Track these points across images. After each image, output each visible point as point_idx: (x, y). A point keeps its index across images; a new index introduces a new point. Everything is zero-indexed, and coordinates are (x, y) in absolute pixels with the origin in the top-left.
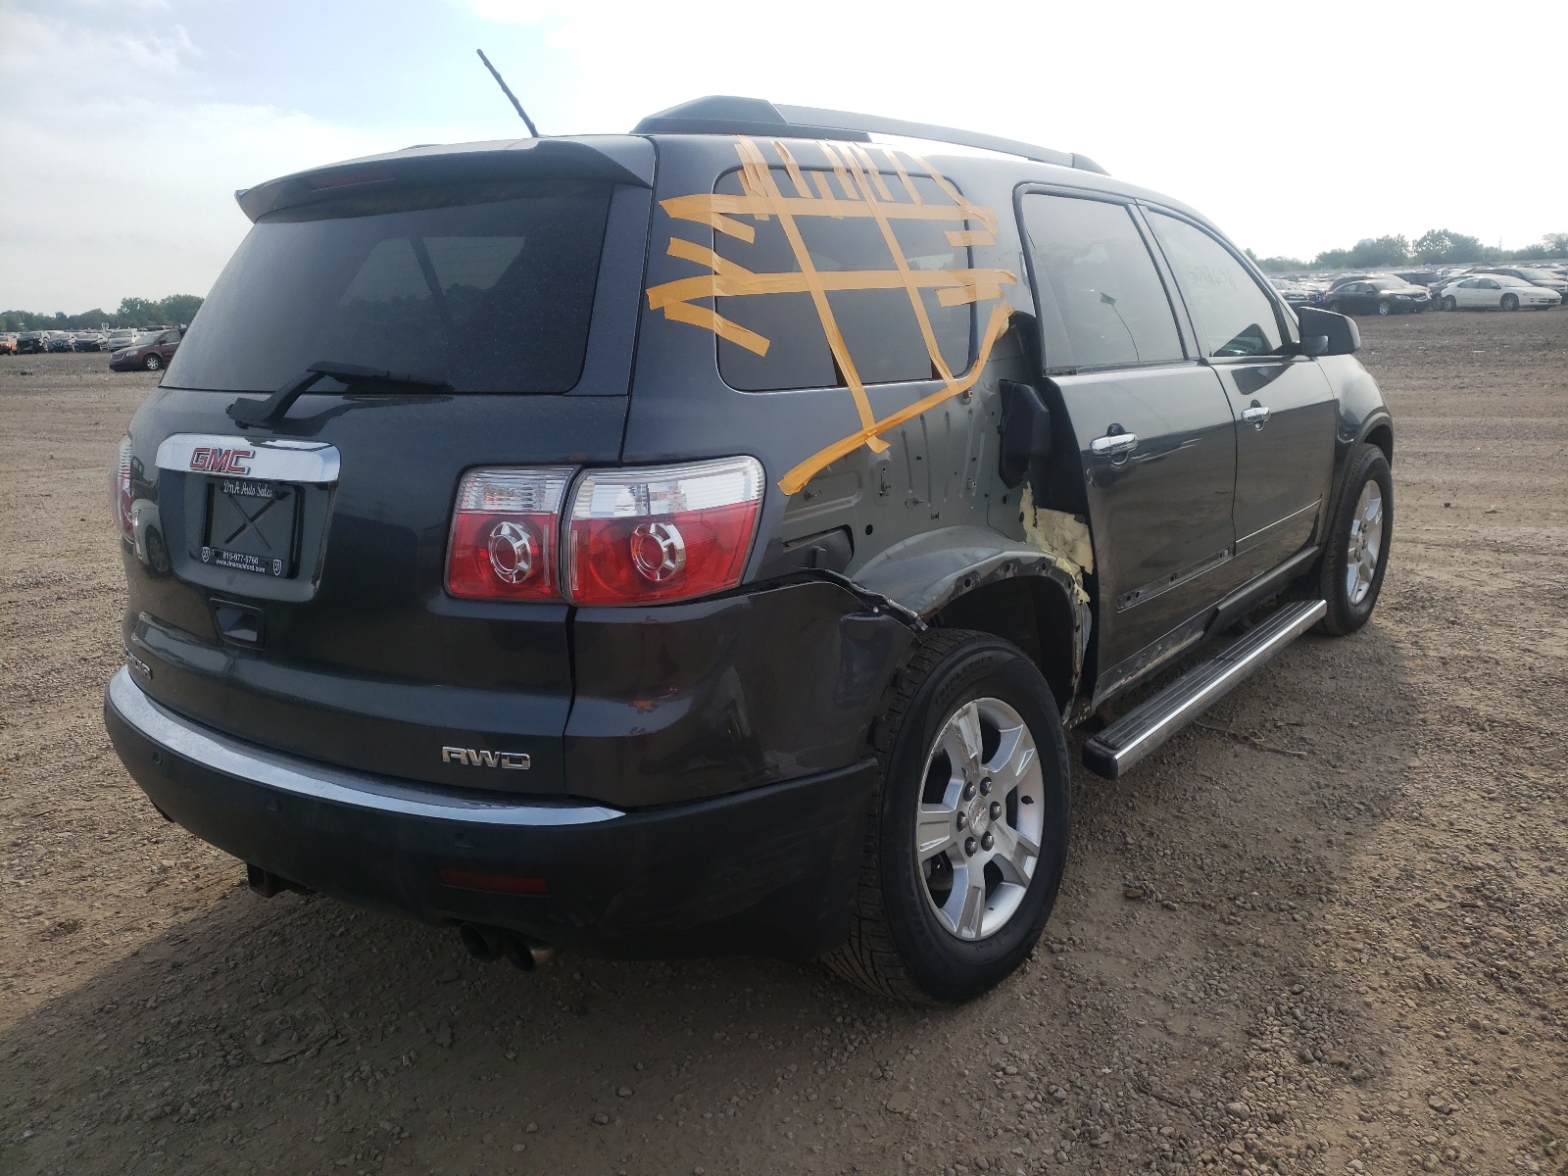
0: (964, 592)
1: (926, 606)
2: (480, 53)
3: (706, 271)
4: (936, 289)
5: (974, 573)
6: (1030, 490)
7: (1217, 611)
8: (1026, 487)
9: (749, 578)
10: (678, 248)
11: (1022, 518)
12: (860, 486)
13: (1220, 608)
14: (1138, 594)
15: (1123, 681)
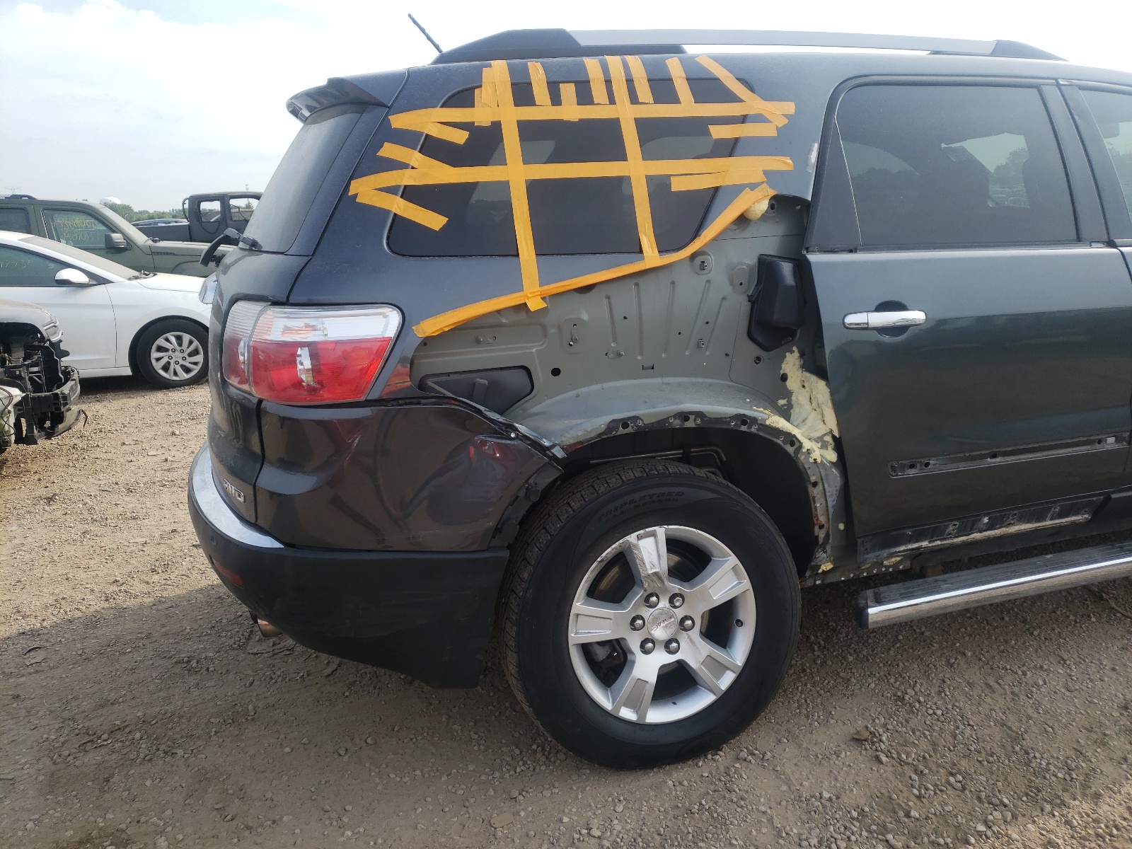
0: (618, 433)
1: (571, 438)
2: (410, 16)
3: (403, 166)
4: (669, 176)
5: (635, 418)
6: (796, 354)
7: (1108, 498)
8: (792, 352)
9: (374, 395)
10: (389, 150)
11: (784, 378)
12: (545, 336)
13: (1114, 496)
14: (927, 465)
15: (925, 544)
